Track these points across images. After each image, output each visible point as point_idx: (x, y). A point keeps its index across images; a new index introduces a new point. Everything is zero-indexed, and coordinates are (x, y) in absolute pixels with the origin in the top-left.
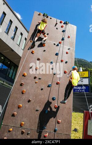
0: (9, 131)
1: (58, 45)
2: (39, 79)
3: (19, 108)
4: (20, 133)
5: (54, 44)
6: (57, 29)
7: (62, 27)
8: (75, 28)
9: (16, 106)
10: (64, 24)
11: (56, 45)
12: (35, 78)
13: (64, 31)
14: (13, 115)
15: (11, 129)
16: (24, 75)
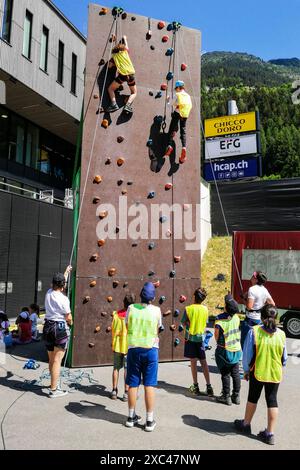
0: (92, 286)
1: (158, 96)
2: (129, 184)
3: (99, 246)
4: (111, 285)
5: (151, 94)
6: (152, 48)
7: (164, 40)
8: (196, 37)
9: (94, 243)
10: (169, 29)
11: (155, 95)
12: (120, 183)
13: (169, 53)
14: (93, 259)
15: (94, 282)
16: (96, 181)
